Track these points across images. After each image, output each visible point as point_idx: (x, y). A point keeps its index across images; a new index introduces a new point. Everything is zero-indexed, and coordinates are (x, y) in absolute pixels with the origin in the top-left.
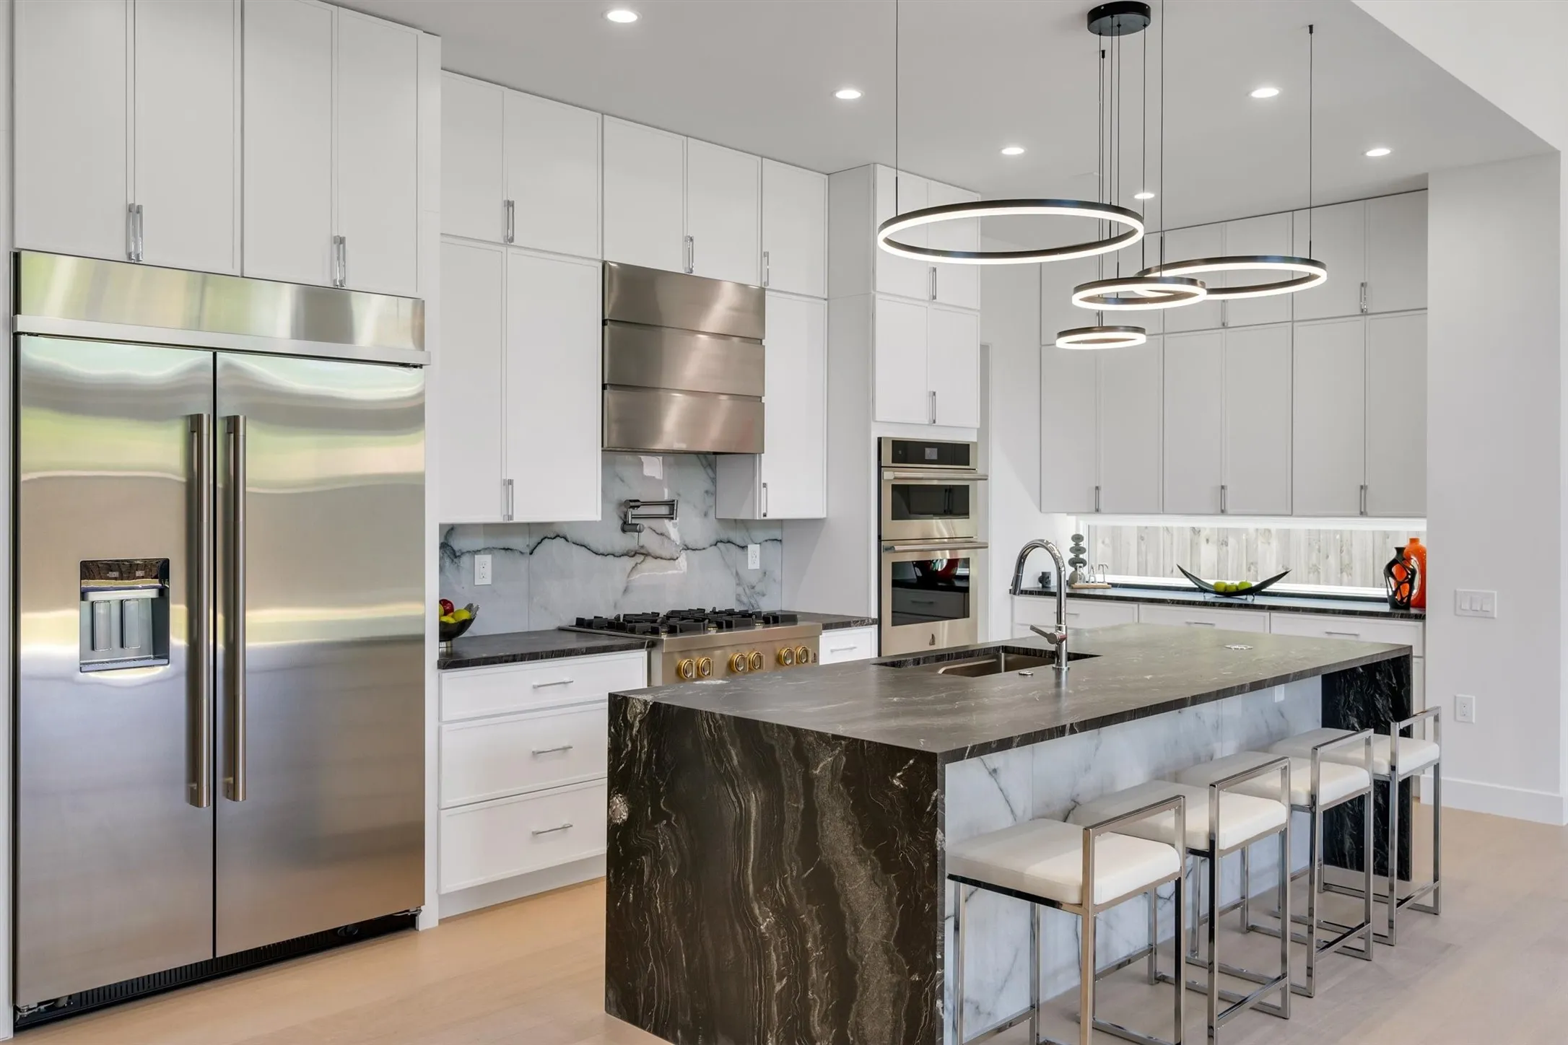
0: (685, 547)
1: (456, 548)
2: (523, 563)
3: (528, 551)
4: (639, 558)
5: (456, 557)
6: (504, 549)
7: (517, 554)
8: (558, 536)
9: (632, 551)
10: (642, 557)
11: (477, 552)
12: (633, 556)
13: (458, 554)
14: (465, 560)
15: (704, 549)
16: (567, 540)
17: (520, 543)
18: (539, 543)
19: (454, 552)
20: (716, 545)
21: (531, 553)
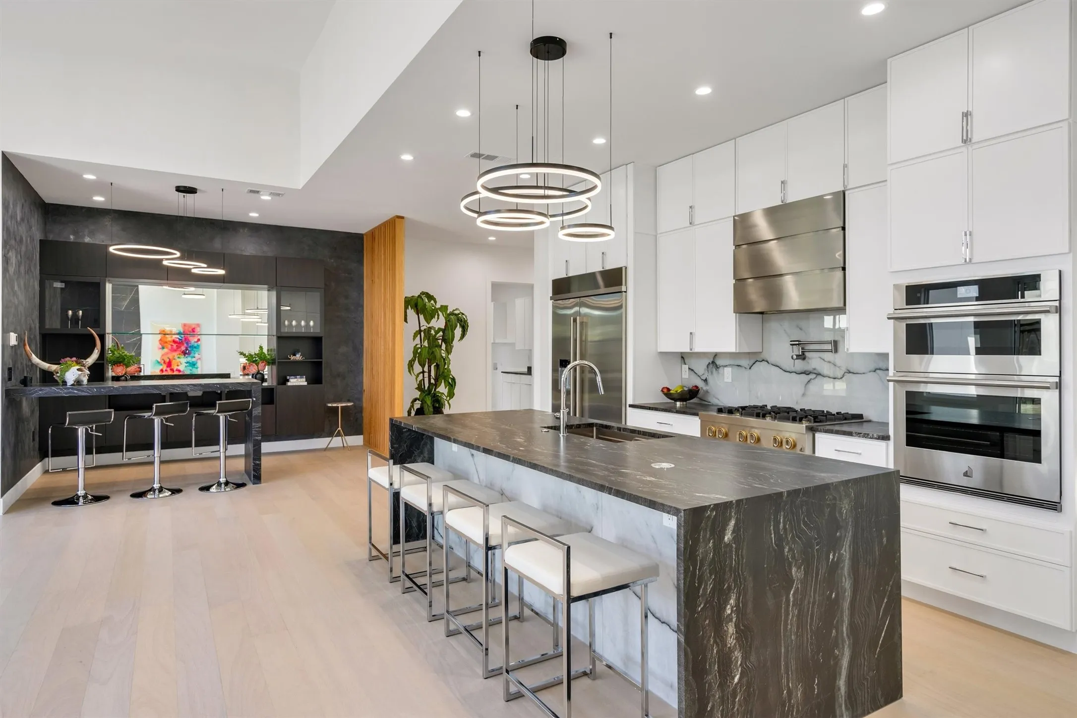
0: (847, 371)
1: (717, 364)
2: (747, 372)
3: (749, 368)
4: (812, 376)
5: (718, 368)
6: (737, 365)
7: (744, 369)
8: (763, 360)
9: (808, 371)
10: (814, 376)
11: (726, 366)
12: (808, 374)
13: (718, 367)
14: (721, 369)
15: (864, 373)
16: (768, 363)
17: (745, 362)
18: (754, 364)
19: (717, 365)
20: (875, 371)
21: (750, 369)
